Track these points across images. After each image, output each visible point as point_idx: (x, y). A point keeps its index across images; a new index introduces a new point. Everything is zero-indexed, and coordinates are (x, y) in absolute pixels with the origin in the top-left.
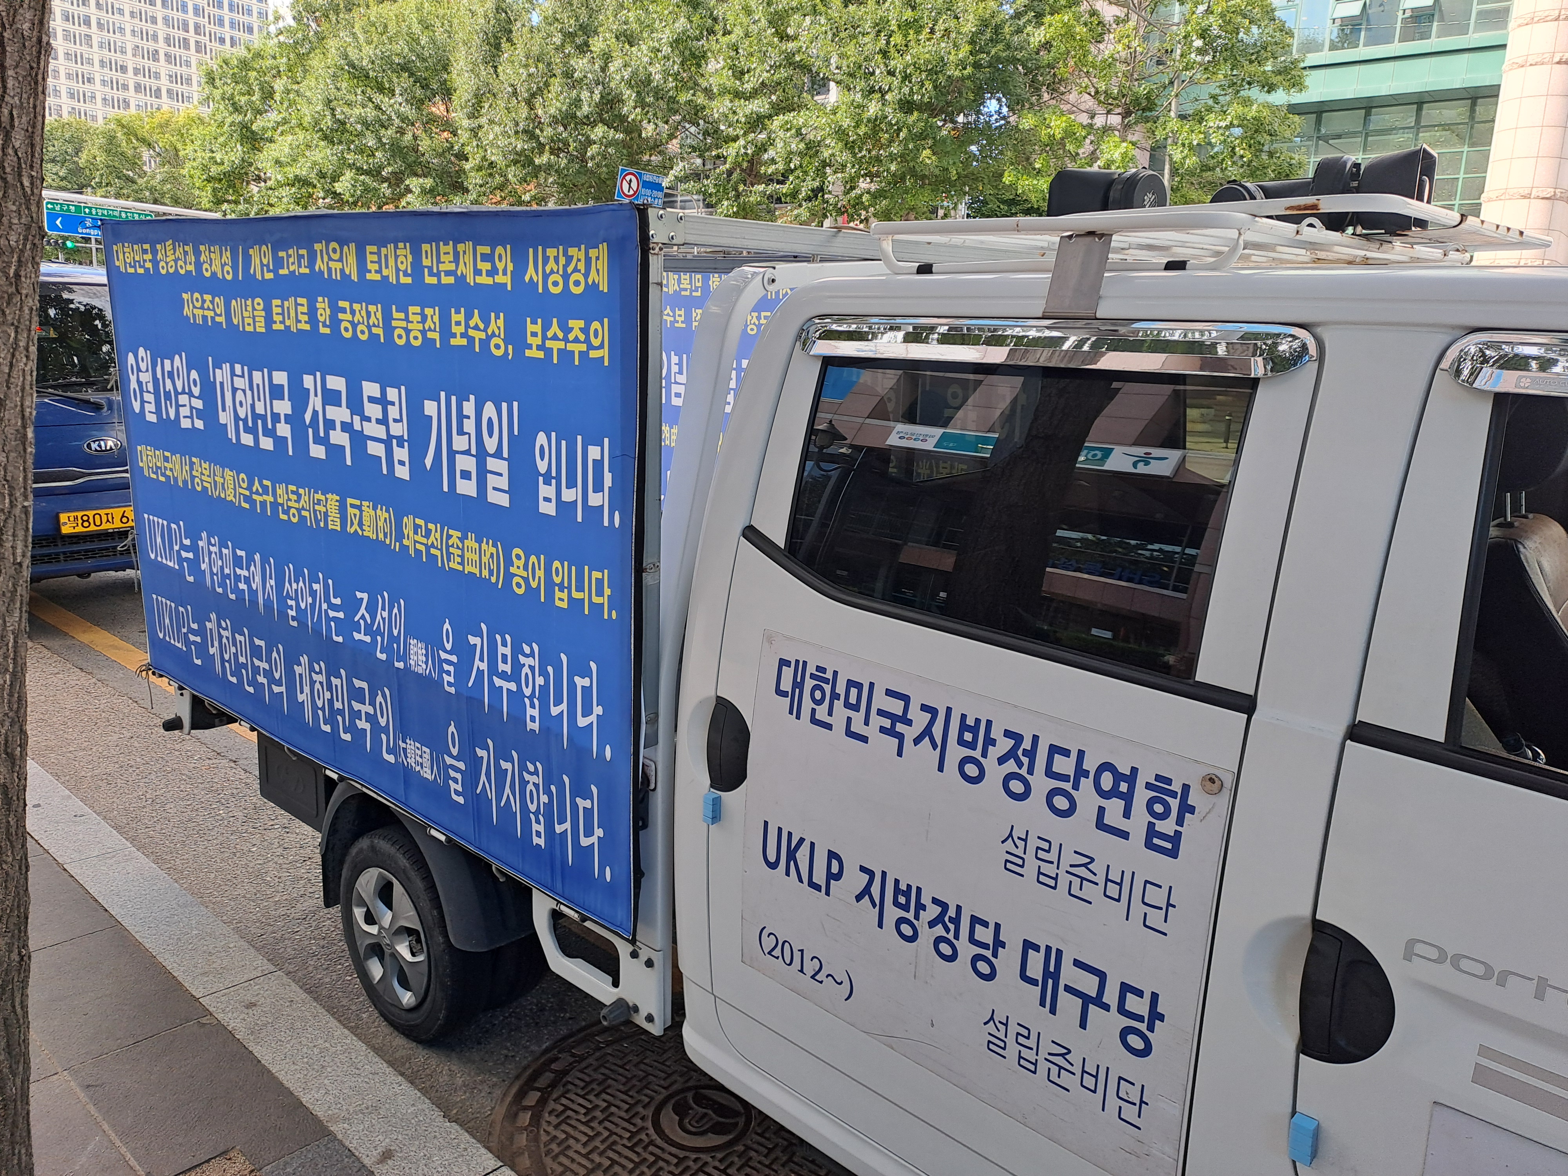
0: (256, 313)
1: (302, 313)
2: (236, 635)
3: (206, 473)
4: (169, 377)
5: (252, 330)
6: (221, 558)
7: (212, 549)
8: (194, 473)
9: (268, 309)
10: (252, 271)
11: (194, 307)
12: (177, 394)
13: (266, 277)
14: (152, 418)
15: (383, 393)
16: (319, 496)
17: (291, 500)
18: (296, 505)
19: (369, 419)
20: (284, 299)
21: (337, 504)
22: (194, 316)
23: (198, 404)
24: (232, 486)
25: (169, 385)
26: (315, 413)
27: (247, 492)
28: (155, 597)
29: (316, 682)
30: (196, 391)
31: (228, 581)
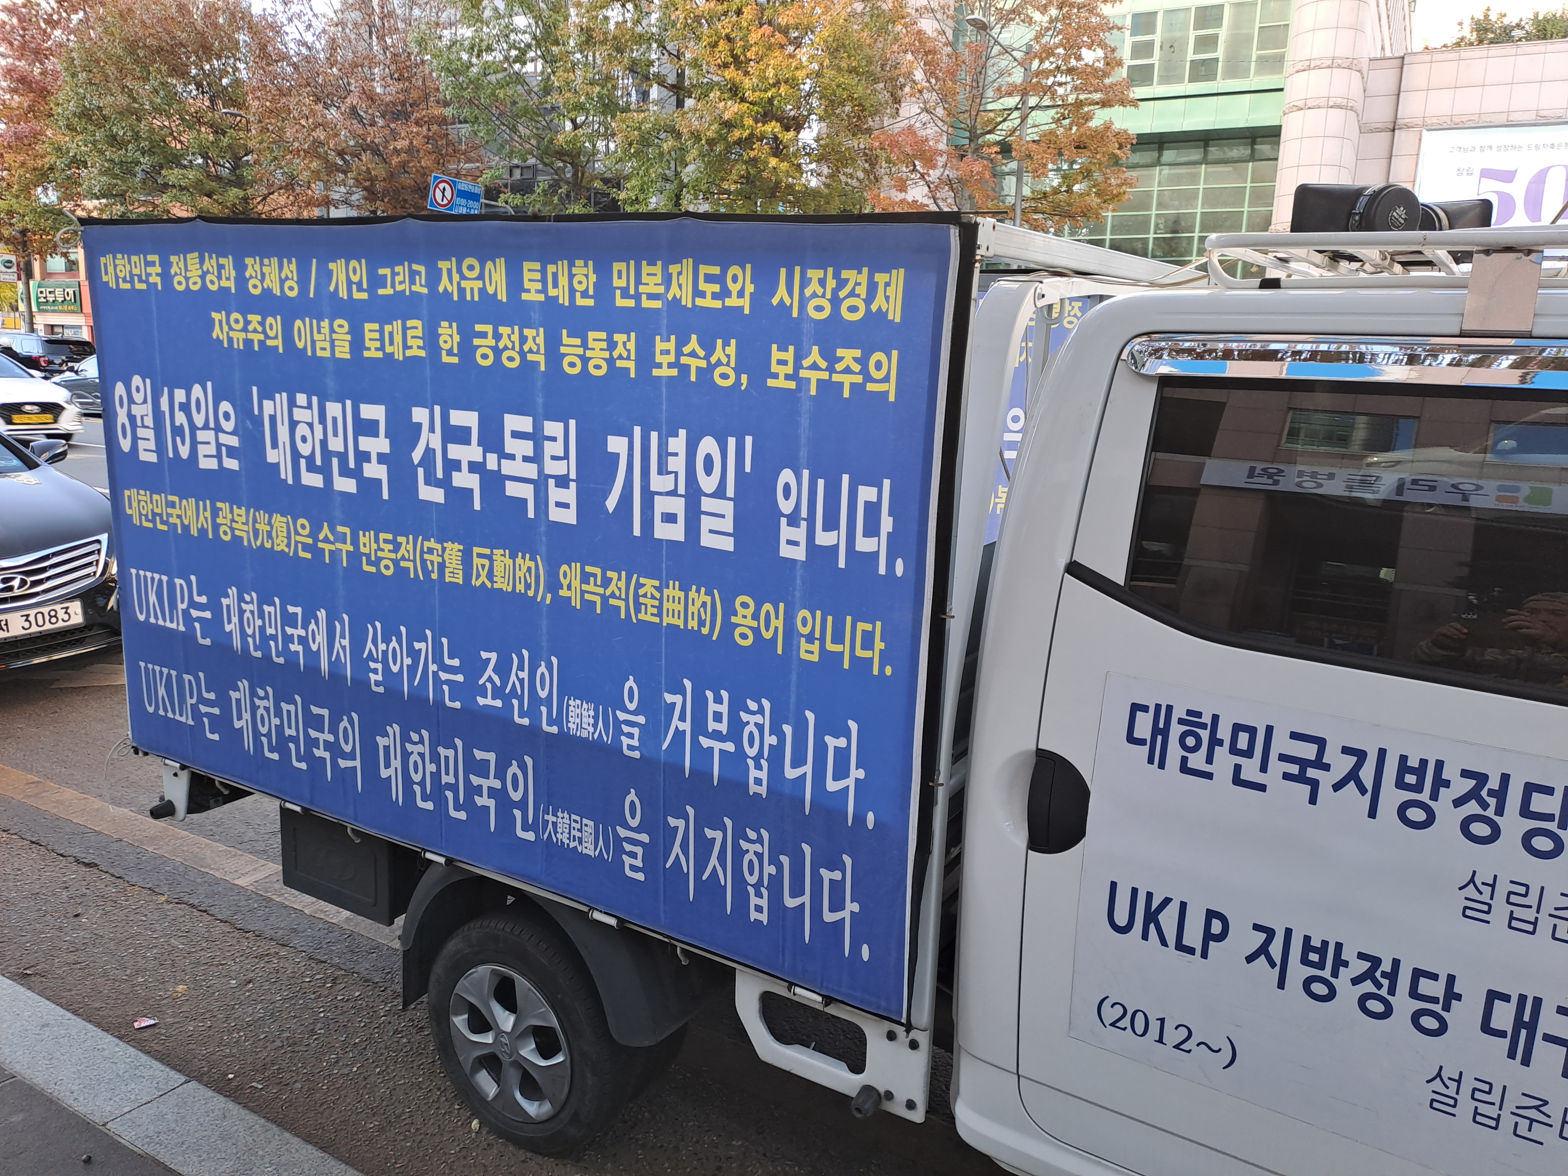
0: (334, 336)
1: (414, 337)
2: (282, 704)
3: (242, 520)
4: (180, 410)
5: (328, 355)
6: (262, 618)
7: (244, 606)
8: (219, 521)
9: (356, 333)
10: (332, 288)
11: (231, 329)
12: (193, 428)
13: (355, 297)
14: (153, 458)
15: (538, 426)
16: (430, 545)
17: (383, 550)
18: (393, 556)
19: (512, 457)
20: (384, 319)
21: (460, 554)
22: (230, 340)
23: (234, 441)
24: (285, 534)
25: (180, 418)
26: (429, 452)
27: (310, 541)
28: (142, 664)
29: (412, 753)
30: (229, 426)
31: (272, 643)
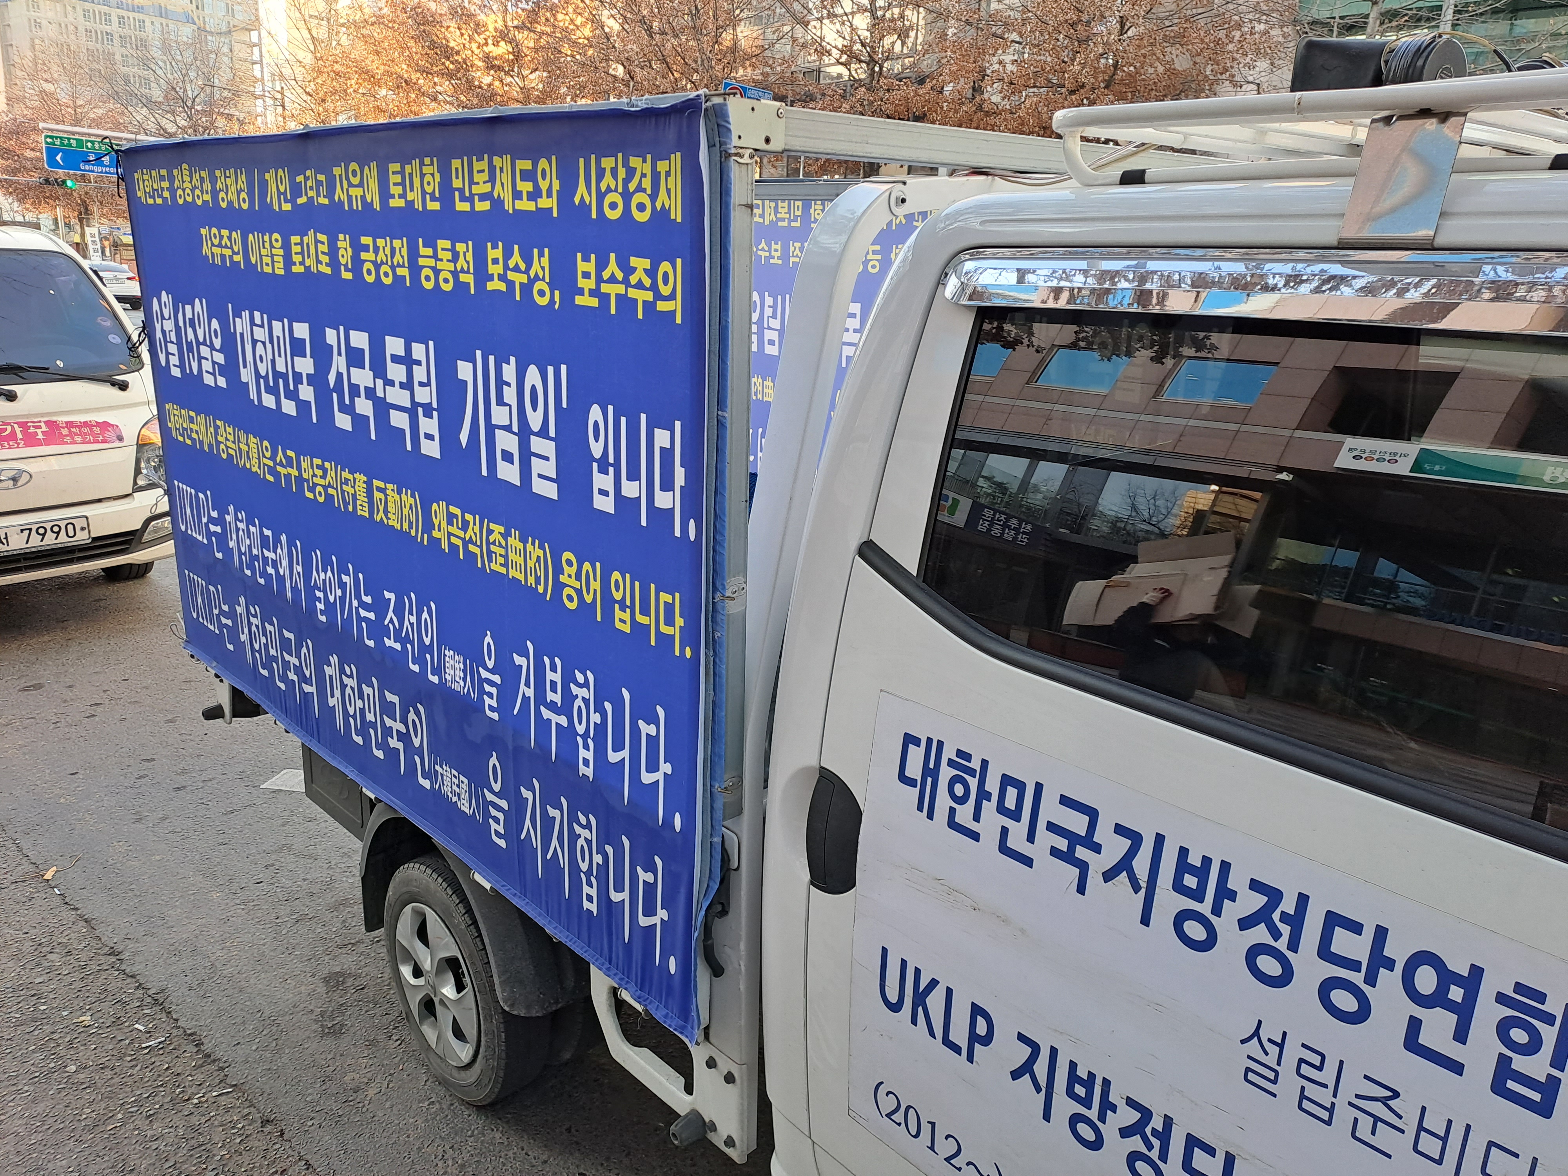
0: (274, 251)
1: (323, 253)
2: (266, 624)
3: (231, 438)
4: (190, 325)
5: (271, 272)
6: (249, 537)
7: (240, 525)
8: (220, 438)
9: (286, 246)
10: (269, 200)
11: (213, 245)
12: (198, 344)
13: (283, 208)
14: (176, 372)
15: (410, 349)
16: (346, 475)
17: (316, 476)
18: (322, 482)
19: (392, 383)
20: (303, 234)
21: (365, 486)
22: (213, 254)
23: (220, 358)
24: (256, 455)
25: (191, 336)
26: (339, 375)
27: (271, 464)
28: (186, 572)
29: (347, 685)
30: (217, 343)
31: (256, 563)
